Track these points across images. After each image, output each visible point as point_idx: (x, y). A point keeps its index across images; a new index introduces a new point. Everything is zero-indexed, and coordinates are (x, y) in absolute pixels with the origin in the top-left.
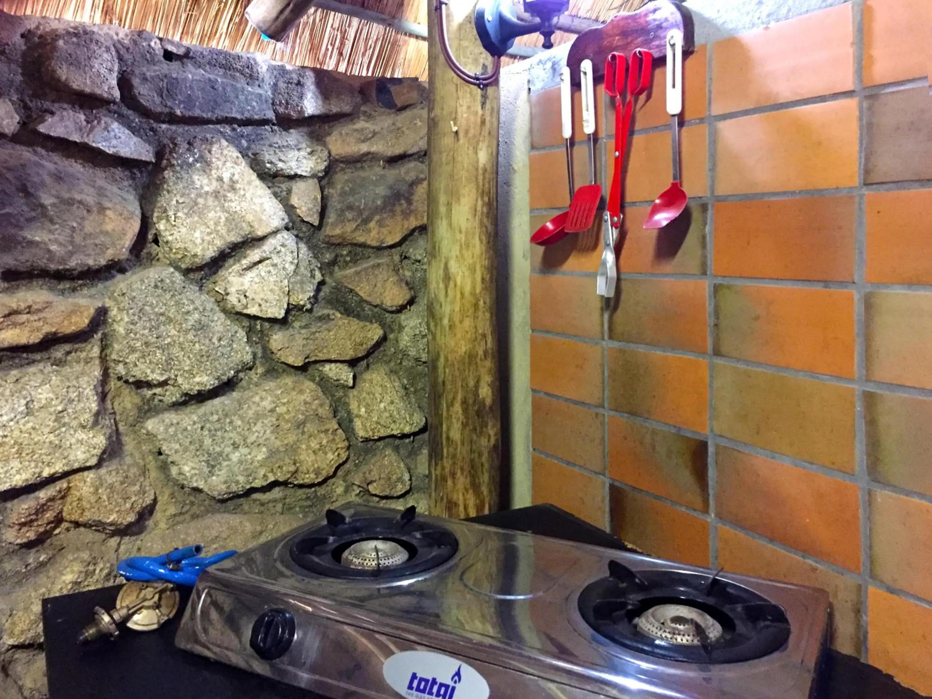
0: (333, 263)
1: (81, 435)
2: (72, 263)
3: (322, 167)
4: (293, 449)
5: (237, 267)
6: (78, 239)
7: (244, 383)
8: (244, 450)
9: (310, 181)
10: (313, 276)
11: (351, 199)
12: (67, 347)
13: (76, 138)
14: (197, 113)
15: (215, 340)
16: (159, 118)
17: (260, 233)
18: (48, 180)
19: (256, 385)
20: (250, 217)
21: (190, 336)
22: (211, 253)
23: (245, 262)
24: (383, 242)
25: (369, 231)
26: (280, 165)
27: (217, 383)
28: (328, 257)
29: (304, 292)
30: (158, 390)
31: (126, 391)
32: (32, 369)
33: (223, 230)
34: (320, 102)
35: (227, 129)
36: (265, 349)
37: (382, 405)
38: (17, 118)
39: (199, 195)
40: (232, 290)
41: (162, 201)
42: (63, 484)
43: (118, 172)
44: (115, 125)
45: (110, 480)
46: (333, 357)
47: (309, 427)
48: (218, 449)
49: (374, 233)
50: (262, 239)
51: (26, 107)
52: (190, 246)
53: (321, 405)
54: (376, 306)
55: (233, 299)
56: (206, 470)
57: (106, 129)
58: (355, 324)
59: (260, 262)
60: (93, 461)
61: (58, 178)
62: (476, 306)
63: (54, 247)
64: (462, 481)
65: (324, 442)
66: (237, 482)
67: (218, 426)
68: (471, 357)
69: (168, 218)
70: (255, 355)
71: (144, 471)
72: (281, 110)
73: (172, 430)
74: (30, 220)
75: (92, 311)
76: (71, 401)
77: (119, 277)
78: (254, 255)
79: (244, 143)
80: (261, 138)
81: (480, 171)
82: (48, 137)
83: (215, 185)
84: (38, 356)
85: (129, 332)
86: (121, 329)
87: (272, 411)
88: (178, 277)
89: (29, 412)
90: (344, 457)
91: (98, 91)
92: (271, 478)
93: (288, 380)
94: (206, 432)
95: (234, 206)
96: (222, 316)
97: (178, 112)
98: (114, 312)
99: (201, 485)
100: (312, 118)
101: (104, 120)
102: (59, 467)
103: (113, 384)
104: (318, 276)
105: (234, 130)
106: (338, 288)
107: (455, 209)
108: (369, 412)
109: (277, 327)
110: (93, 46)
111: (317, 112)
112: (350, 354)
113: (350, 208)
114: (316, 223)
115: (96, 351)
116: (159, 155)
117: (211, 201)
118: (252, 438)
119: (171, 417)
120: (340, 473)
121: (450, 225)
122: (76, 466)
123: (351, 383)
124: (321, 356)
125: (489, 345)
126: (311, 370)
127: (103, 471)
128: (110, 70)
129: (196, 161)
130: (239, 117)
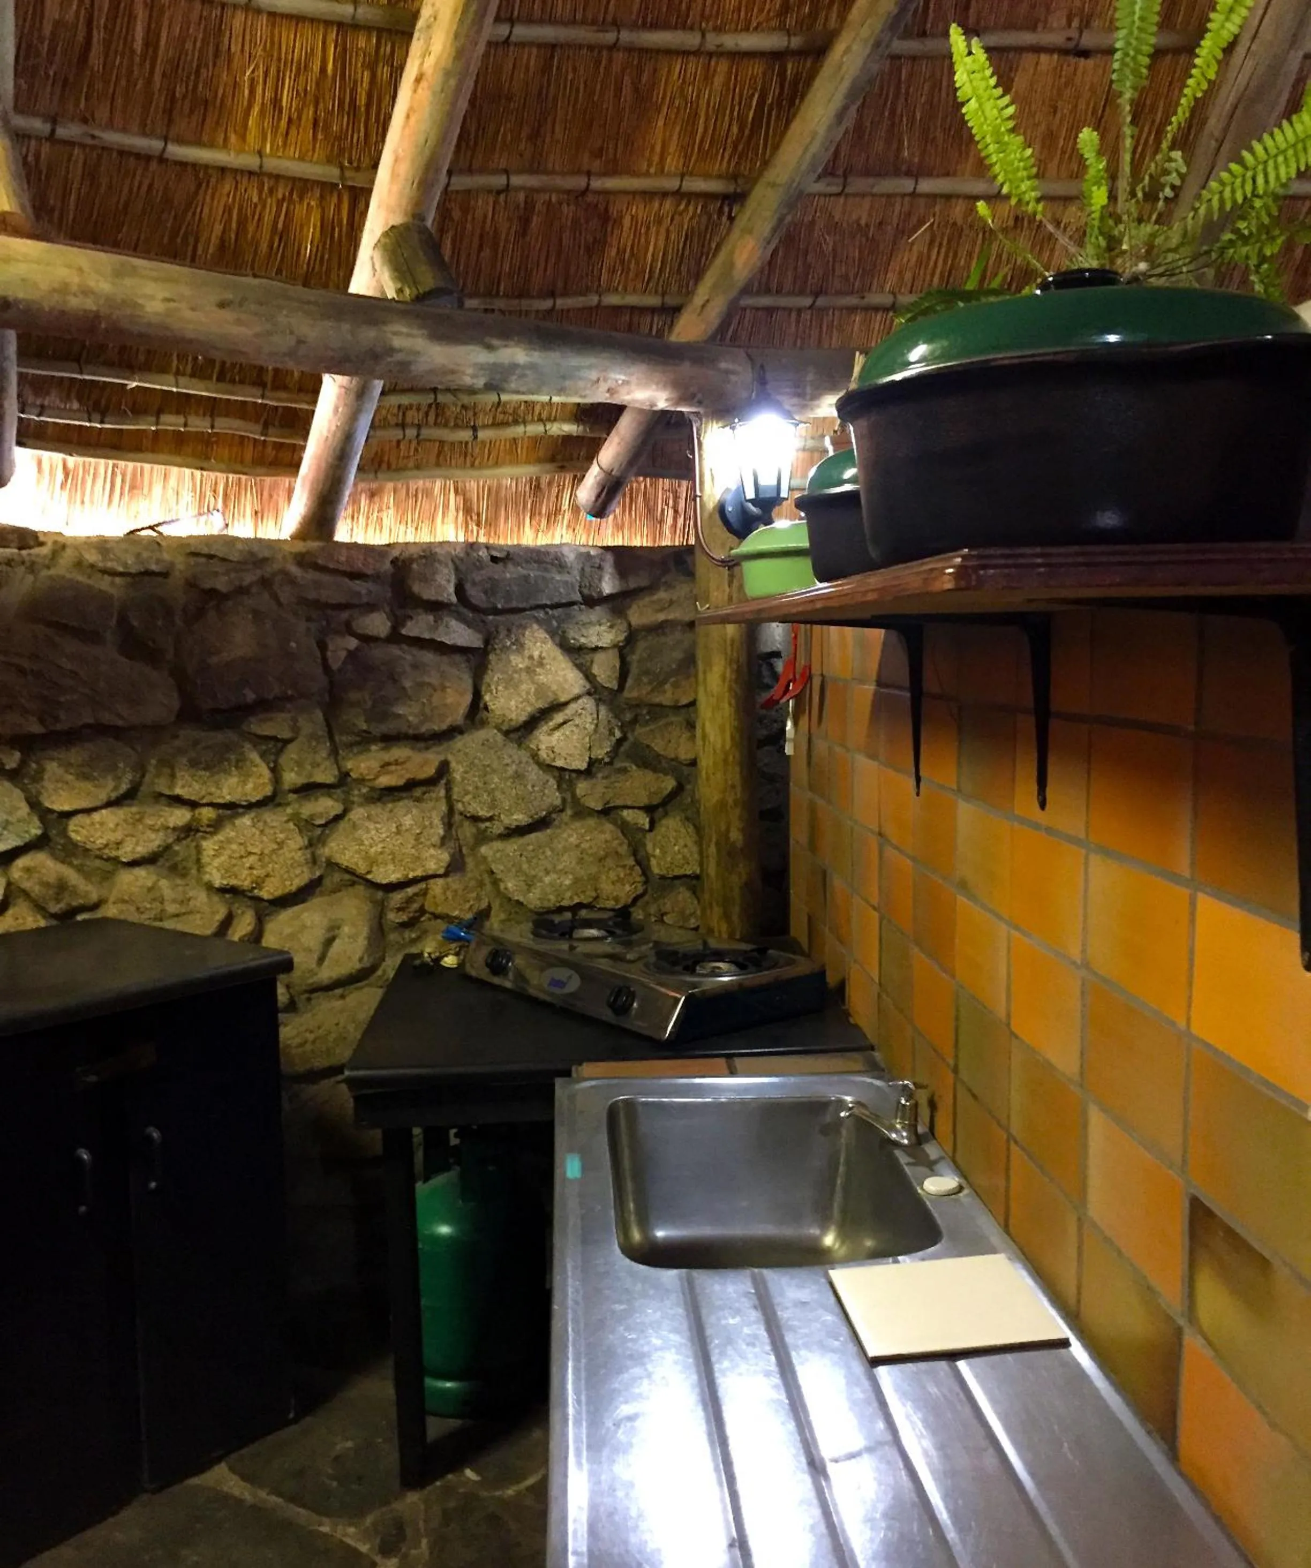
0: (635, 721)
1: (432, 851)
2: (423, 729)
3: (622, 637)
4: (595, 879)
5: (545, 728)
6: (427, 710)
7: (556, 823)
8: (554, 876)
9: (610, 651)
10: (611, 733)
11: (649, 664)
12: (424, 789)
13: (427, 636)
14: (514, 604)
15: (529, 787)
16: (485, 612)
17: (563, 700)
18: (408, 669)
19: (566, 824)
20: (554, 687)
21: (509, 784)
22: (523, 718)
23: (552, 724)
24: (677, 701)
25: (665, 692)
26: (583, 640)
27: (530, 821)
28: (628, 716)
29: (601, 748)
30: (488, 824)
31: (466, 823)
32: (401, 803)
33: (532, 699)
34: (617, 582)
35: (541, 614)
36: (574, 795)
37: (676, 848)
38: (389, 624)
39: (515, 672)
40: (543, 747)
41: (487, 679)
42: (423, 885)
43: (458, 658)
44: (453, 623)
45: (455, 886)
46: (629, 803)
47: (610, 862)
48: (533, 873)
49: (669, 695)
50: (566, 704)
51: (395, 616)
52: (507, 712)
53: (621, 844)
54: (672, 760)
55: (543, 754)
56: (526, 887)
57: (447, 626)
58: (649, 776)
59: (565, 723)
60: (441, 871)
61: (415, 666)
62: (725, 761)
63: (411, 718)
64: (717, 911)
65: (622, 875)
66: (549, 900)
67: (533, 854)
68: (722, 804)
69: (491, 692)
70: (564, 800)
71: (481, 884)
72: (586, 591)
73: (498, 855)
74: (397, 699)
75: (437, 764)
76: (425, 827)
77: (459, 737)
78: (559, 718)
79: (555, 623)
80: (569, 617)
81: (728, 642)
82: (409, 637)
83: (527, 662)
84: (404, 795)
85: (463, 779)
86: (457, 776)
87: (577, 846)
88: (500, 737)
89: (398, 832)
90: (640, 890)
91: (440, 599)
92: (576, 900)
93: (591, 822)
94: (524, 859)
95: (542, 678)
96: (536, 767)
97: (499, 606)
98: (453, 765)
99: (521, 899)
100: (611, 597)
101: (446, 619)
102: (419, 873)
103: (457, 818)
104: (618, 734)
105: (547, 613)
106: (636, 744)
107: (709, 676)
108: (664, 852)
109: (583, 777)
110: (437, 565)
111: (614, 591)
112: (644, 801)
113: (647, 672)
114: (616, 688)
115: (442, 793)
116: (487, 642)
117: (524, 676)
118: (560, 867)
119: (498, 845)
120: (639, 903)
121: (706, 690)
122: (430, 872)
123: (647, 827)
124: (619, 802)
125: (739, 795)
126: (612, 815)
127: (449, 880)
128: (449, 581)
129: (513, 644)
130: (548, 603)
